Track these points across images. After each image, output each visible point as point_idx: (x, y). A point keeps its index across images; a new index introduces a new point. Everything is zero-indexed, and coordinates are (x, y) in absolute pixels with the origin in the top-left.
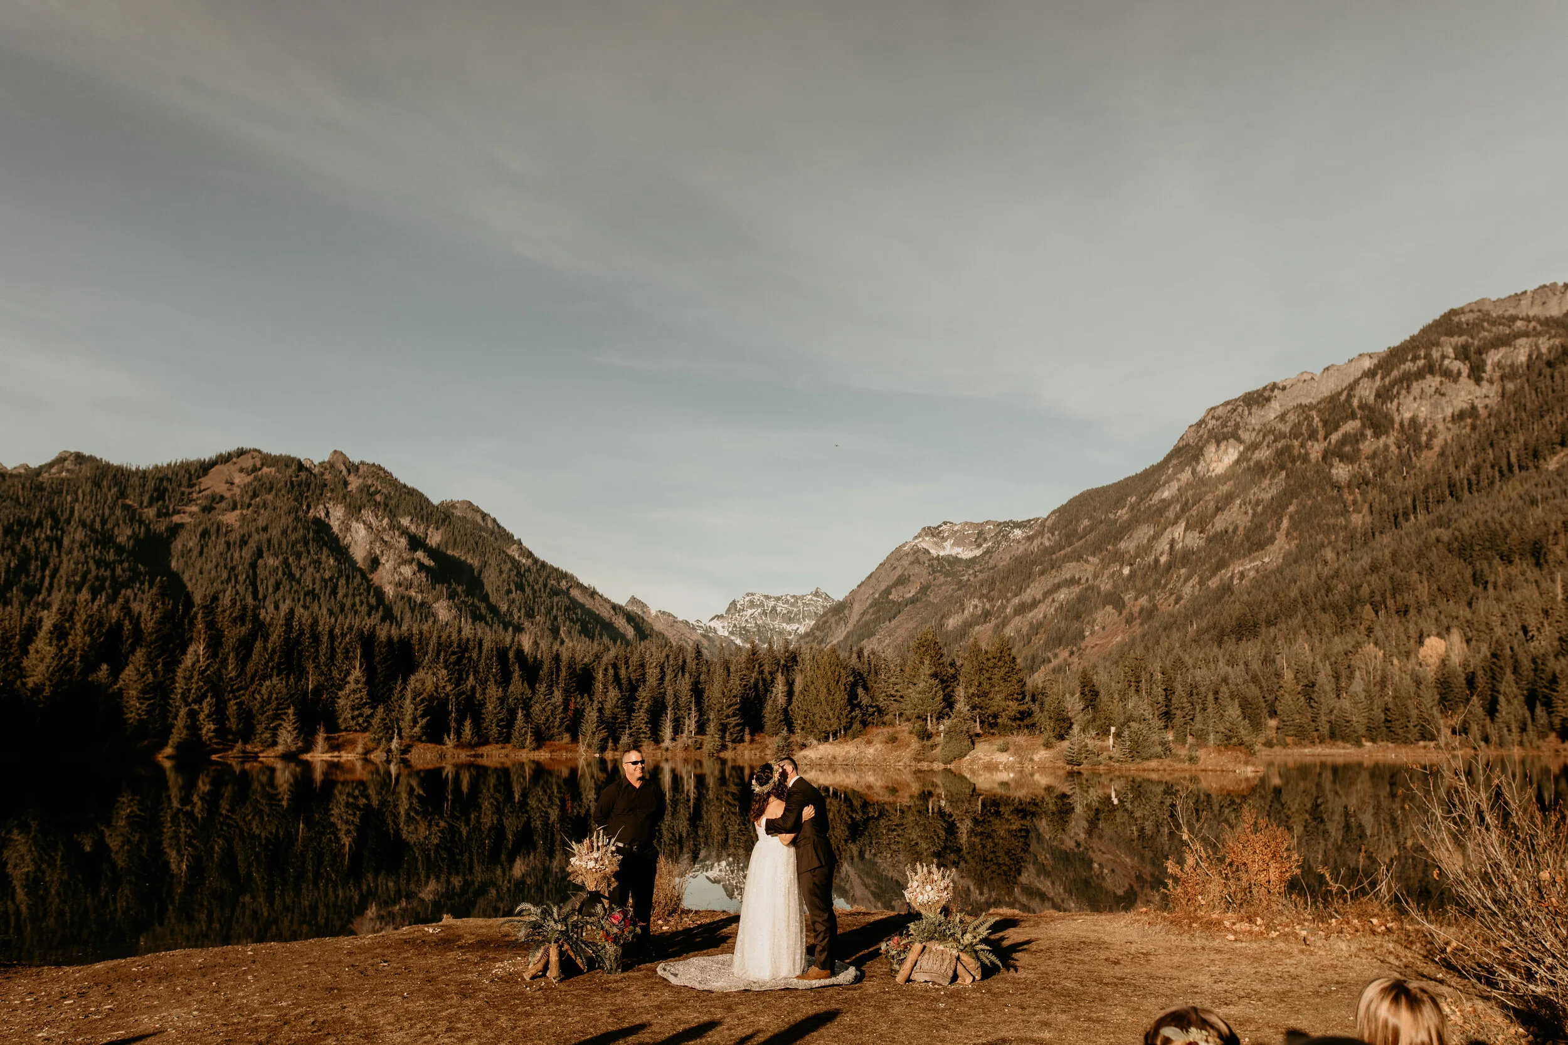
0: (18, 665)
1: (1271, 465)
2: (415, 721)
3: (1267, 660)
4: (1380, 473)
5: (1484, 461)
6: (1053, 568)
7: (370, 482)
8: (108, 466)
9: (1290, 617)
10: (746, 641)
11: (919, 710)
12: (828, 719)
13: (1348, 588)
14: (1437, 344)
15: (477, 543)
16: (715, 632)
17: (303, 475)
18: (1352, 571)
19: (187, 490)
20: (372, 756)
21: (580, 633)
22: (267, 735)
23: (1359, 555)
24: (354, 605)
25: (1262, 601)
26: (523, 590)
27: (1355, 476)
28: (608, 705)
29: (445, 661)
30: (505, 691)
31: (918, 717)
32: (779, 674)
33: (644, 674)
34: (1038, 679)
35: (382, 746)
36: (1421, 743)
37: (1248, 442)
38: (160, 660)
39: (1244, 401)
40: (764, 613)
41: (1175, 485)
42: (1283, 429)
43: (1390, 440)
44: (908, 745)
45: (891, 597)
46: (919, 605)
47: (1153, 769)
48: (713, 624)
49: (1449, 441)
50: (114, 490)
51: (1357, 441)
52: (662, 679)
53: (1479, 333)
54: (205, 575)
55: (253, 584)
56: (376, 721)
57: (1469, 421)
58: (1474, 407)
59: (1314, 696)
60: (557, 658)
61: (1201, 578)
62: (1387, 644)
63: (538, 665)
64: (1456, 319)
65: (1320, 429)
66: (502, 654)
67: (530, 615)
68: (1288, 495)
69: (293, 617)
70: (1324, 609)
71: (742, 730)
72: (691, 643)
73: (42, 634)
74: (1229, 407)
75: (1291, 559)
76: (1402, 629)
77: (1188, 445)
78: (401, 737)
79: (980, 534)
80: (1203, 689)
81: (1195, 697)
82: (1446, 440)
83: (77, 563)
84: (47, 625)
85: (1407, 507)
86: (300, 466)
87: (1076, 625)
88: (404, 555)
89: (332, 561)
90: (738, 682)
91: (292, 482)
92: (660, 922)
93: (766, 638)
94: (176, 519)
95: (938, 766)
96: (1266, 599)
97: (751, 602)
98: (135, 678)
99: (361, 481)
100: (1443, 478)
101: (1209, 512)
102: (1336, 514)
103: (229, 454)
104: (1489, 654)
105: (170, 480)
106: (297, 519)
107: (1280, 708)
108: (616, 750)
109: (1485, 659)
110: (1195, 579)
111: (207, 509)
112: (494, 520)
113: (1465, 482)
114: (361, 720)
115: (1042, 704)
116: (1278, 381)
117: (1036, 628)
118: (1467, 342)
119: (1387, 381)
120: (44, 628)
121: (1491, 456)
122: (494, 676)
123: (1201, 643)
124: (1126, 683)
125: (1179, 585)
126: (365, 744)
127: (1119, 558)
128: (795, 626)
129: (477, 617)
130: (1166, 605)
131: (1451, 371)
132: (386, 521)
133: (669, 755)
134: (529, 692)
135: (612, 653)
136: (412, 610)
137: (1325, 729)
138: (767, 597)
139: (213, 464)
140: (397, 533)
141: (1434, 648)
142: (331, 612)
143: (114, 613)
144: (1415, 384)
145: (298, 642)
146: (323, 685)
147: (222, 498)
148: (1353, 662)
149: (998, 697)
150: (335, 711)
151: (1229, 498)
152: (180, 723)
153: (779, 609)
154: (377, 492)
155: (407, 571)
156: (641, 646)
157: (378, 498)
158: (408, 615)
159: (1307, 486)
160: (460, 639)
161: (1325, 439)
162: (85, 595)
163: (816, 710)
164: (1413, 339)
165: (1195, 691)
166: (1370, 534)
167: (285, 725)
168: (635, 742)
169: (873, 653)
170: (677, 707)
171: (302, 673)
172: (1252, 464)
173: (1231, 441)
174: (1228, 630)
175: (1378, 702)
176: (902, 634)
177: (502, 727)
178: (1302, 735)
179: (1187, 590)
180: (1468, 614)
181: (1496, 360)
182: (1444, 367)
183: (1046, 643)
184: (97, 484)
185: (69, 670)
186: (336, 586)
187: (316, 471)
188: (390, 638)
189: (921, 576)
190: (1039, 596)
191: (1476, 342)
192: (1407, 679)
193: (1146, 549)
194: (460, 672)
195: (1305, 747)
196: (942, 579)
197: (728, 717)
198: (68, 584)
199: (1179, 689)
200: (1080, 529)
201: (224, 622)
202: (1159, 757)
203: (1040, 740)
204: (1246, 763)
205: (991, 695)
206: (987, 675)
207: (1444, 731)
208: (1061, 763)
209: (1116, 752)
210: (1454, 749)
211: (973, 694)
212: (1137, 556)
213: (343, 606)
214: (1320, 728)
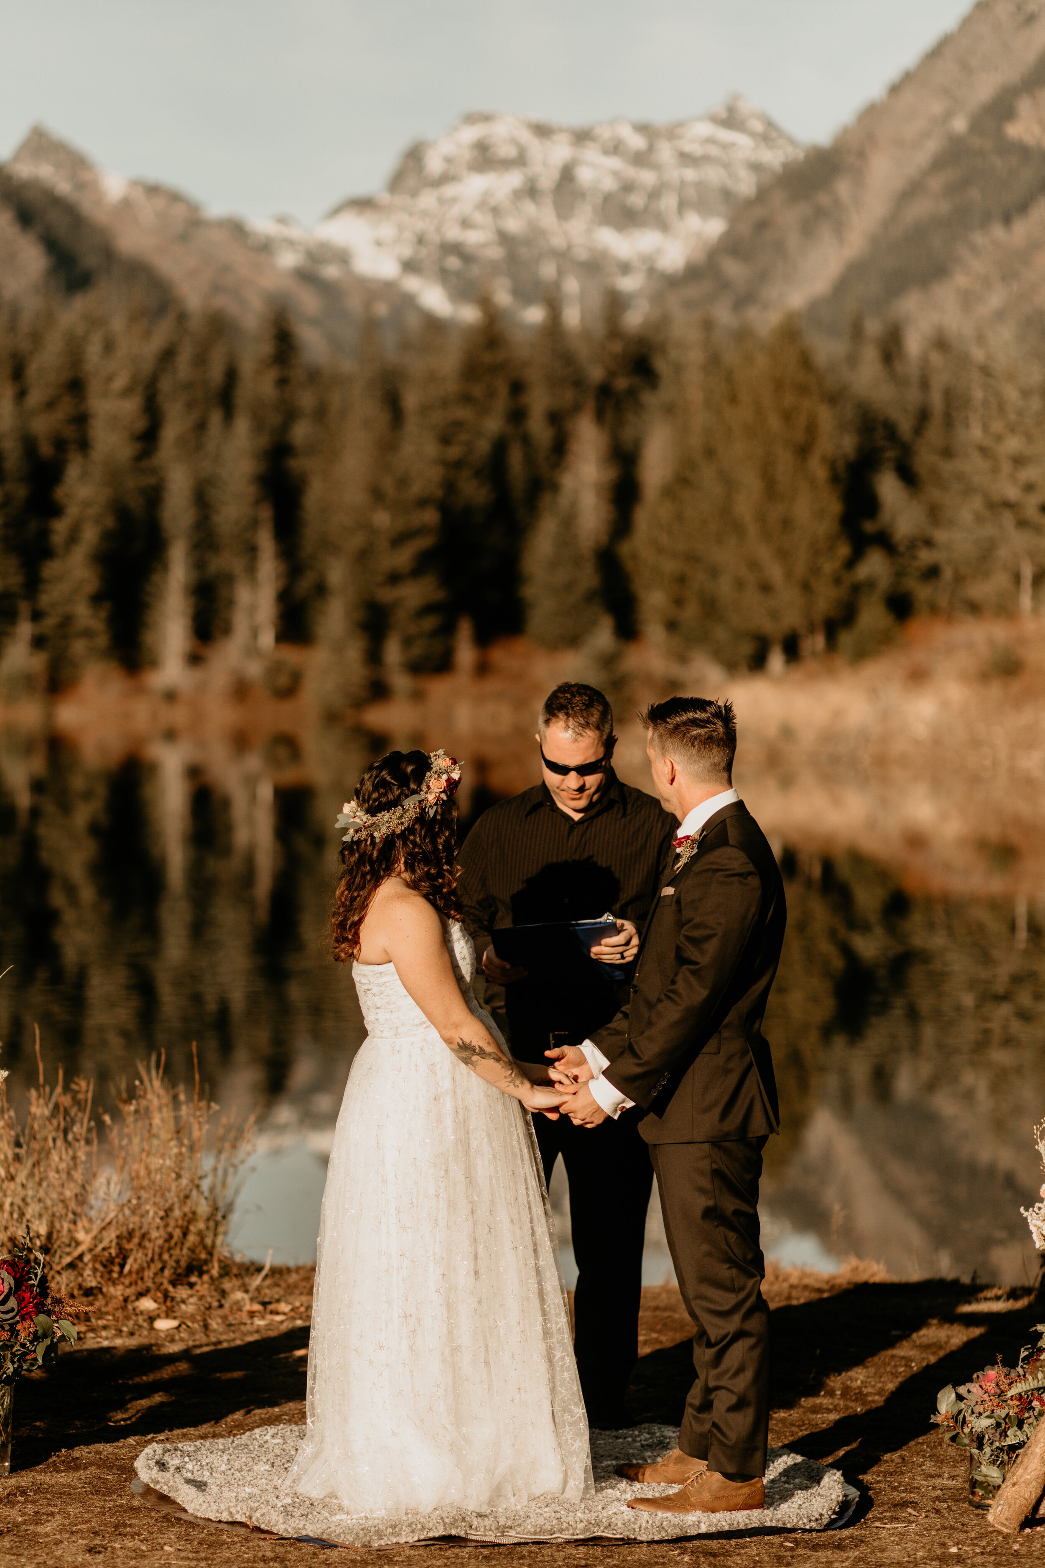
10: (460, 296)
12: (766, 588)
16: (348, 261)
32: (586, 421)
33: (81, 420)
40: (532, 190)
45: (1012, 131)
48: (339, 231)
52: (149, 436)
71: (447, 630)
90: (431, 449)
92: (147, 1304)
93: (539, 282)
97: (483, 147)
128: (645, 240)
133: (179, 716)
138: (542, 131)
153: (586, 175)
169: (941, 343)
170: (205, 538)
197: (394, 578)
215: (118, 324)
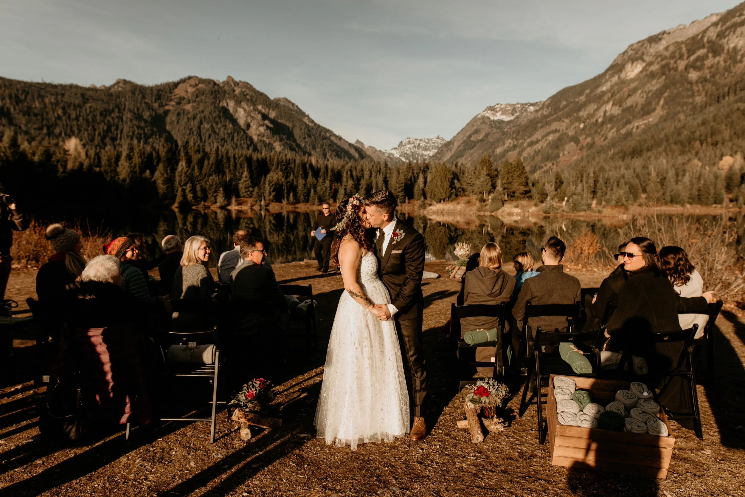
0: (115, 170)
1: (658, 73)
2: (270, 194)
3: (645, 167)
4: (713, 76)
6: (547, 124)
7: (244, 90)
8: (137, 85)
9: (659, 147)
10: (406, 159)
11: (481, 190)
12: (441, 193)
13: (689, 133)
15: (290, 117)
16: (393, 155)
17: (216, 87)
18: (692, 124)
19: (169, 95)
20: (254, 208)
21: (335, 156)
22: (213, 199)
23: (697, 117)
24: (241, 144)
25: (646, 139)
26: (311, 137)
27: (700, 77)
28: (348, 187)
29: (281, 169)
30: (306, 181)
31: (480, 193)
32: (421, 174)
33: (363, 174)
34: (536, 175)
35: (258, 204)
36: (714, 205)
37: (648, 61)
38: (169, 168)
39: (647, 41)
40: (415, 147)
41: (609, 84)
42: (667, 54)
43: (720, 59)
44: (475, 205)
45: (471, 139)
46: (484, 142)
47: (582, 216)
48: (392, 152)
50: (141, 96)
51: (704, 60)
52: (371, 176)
54: (181, 132)
55: (200, 136)
56: (254, 193)
59: (665, 184)
60: (326, 167)
61: (617, 129)
62: (704, 160)
63: (319, 170)
65: (685, 53)
66: (304, 165)
67: (314, 148)
68: (665, 87)
69: (218, 150)
70: (676, 143)
71: (405, 198)
72: (383, 160)
73: (123, 158)
74: (640, 44)
75: (663, 119)
76: (713, 152)
77: (617, 64)
78: (265, 200)
79: (514, 109)
80: (612, 181)
81: (608, 184)
83: (130, 127)
84: (124, 154)
85: (725, 93)
86: (215, 84)
87: (556, 151)
88: (260, 122)
89: (231, 125)
90: (403, 177)
91: (212, 91)
93: (415, 157)
94: (167, 108)
95: (488, 214)
96: (648, 138)
97: (409, 141)
98: (160, 176)
99: (240, 89)
101: (625, 97)
102: (688, 97)
103: (185, 79)
105: (162, 91)
106: (215, 107)
107: (648, 189)
110: (615, 130)
111: (179, 103)
112: (297, 106)
114: (249, 193)
115: (536, 187)
116: (666, 30)
117: (537, 153)
119: (723, 28)
122: (301, 175)
123: (614, 159)
124: (577, 178)
125: (606, 132)
126: (251, 203)
127: (579, 119)
128: (428, 152)
129: (292, 149)
130: (599, 141)
132: (252, 107)
134: (315, 182)
135: (350, 165)
136: (265, 146)
137: (668, 199)
138: (416, 140)
139: (179, 83)
140: (257, 113)
141: (727, 161)
142: (233, 148)
143: (148, 149)
144: (738, 29)
145: (221, 160)
146: (233, 179)
147: (184, 98)
148: (686, 168)
149: (516, 184)
150: (238, 189)
151: (635, 90)
152: (179, 194)
153: (421, 145)
154: (247, 94)
155: (262, 129)
156: (362, 162)
157: (248, 97)
158: (264, 148)
159: (675, 83)
160: (286, 159)
161: (687, 59)
162: (135, 141)
163: (436, 190)
165: (608, 182)
166: (704, 106)
167: (219, 195)
169: (462, 164)
171: (224, 174)
172: (648, 72)
173: (639, 61)
174: (628, 153)
175: (696, 186)
176: (475, 156)
177: (305, 196)
178: (657, 201)
179: (610, 135)
183: (542, 160)
184: (133, 93)
185: (136, 172)
186: (233, 136)
187: (221, 85)
188: (258, 159)
189: (485, 129)
190: (540, 138)
192: (711, 176)
193: (592, 115)
194: (287, 173)
195: (658, 207)
196: (495, 130)
197: (399, 192)
198: (128, 136)
199: (601, 180)
200: (561, 106)
201: (191, 152)
202: (585, 210)
203: (533, 203)
204: (624, 213)
205: (513, 183)
206: (511, 175)
207: (726, 200)
208: (541, 213)
209: (565, 208)
210: (730, 208)
211: (505, 183)
212: (587, 119)
213: (236, 145)
214: (666, 199)
215: (367, 163)
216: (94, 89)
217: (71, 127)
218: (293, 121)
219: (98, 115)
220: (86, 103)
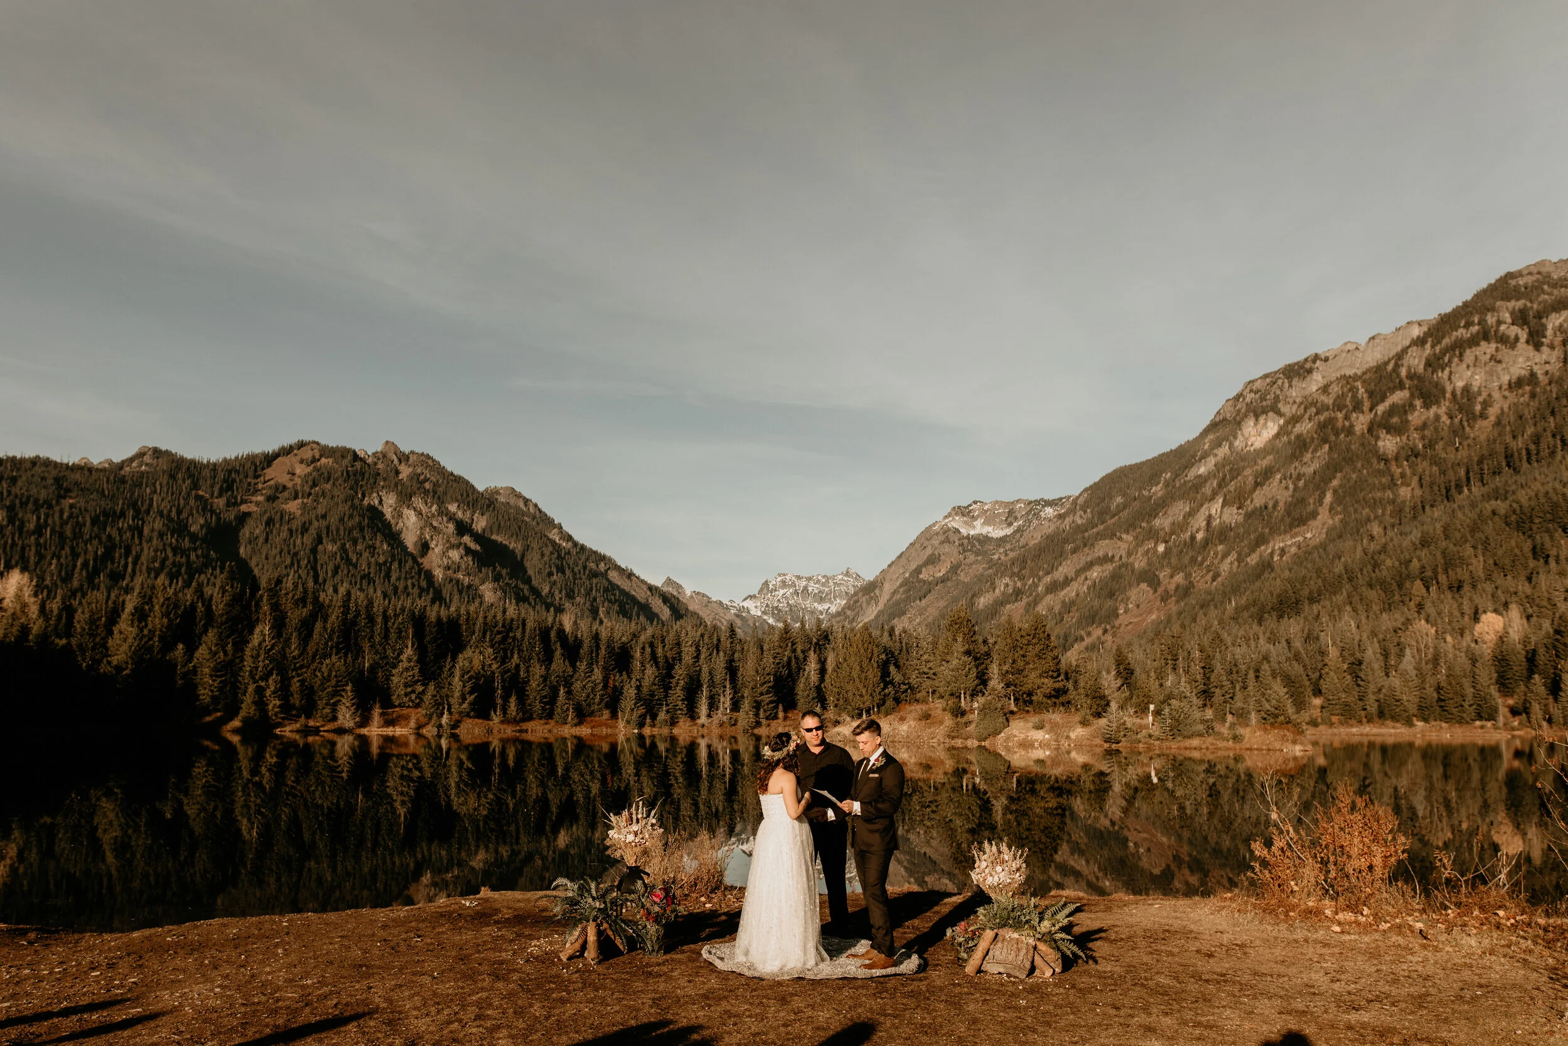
0: (104, 646)
1: (1313, 439)
2: (463, 698)
3: (1309, 638)
4: (1430, 445)
5: (1545, 430)
6: (1085, 545)
7: (419, 471)
8: (182, 460)
9: (1335, 593)
10: (778, 621)
11: (953, 687)
12: (861, 696)
13: (1397, 563)
14: (1492, 309)
15: (520, 528)
16: (748, 612)
17: (358, 465)
18: (1400, 546)
19: (253, 481)
20: (424, 731)
21: (618, 613)
22: (327, 710)
23: (1407, 529)
24: (406, 587)
25: (1304, 577)
26: (563, 572)
27: (1403, 448)
28: (646, 683)
29: (491, 641)
30: (548, 669)
31: (952, 695)
32: (812, 653)
33: (680, 653)
34: (1071, 657)
35: (433, 722)
36: (1478, 723)
37: (1288, 415)
38: (230, 640)
39: (1283, 373)
40: (796, 593)
41: (1211, 462)
42: (1326, 401)
43: (1441, 410)
44: (941, 723)
45: (921, 576)
46: (949, 584)
47: (1196, 747)
48: (746, 604)
49: (1506, 410)
50: (188, 482)
51: (1406, 412)
52: (697, 657)
53: (1538, 296)
54: (271, 559)
55: (314, 569)
56: (427, 698)
57: (1528, 388)
58: (1533, 375)
59: (1362, 674)
60: (596, 637)
61: (1239, 554)
62: (1439, 621)
63: (578, 643)
64: (1513, 282)
65: (1365, 400)
66: (544, 634)
67: (570, 596)
68: (1331, 469)
69: (349, 600)
70: (1370, 586)
71: (776, 707)
72: (725, 623)
73: (125, 616)
74: (1268, 380)
75: (1336, 535)
76: (1455, 605)
77: (1225, 419)
78: (450, 713)
79: (1011, 512)
80: (1243, 667)
81: (1235, 676)
82: (1502, 409)
83: (156, 551)
84: (129, 607)
85: (1459, 479)
86: (356, 457)
87: (1109, 603)
88: (452, 540)
89: (385, 547)
90: (771, 660)
91: (348, 472)
92: (703, 899)
93: (798, 617)
94: (244, 508)
95: (973, 743)
96: (1309, 575)
97: (783, 582)
98: (208, 657)
99: (411, 470)
100: (1499, 448)
101: (1248, 488)
102: (1384, 488)
103: (291, 446)
104: (1551, 631)
105: (237, 472)
106: (353, 506)
107: (1324, 686)
108: (653, 726)
109: (1548, 636)
110: (1233, 556)
111: (271, 499)
112: (536, 505)
113: (1524, 452)
114: (413, 696)
115: (1076, 682)
116: (1319, 352)
117: (1068, 606)
118: (1525, 305)
119: (1438, 349)
120: (127, 610)
121: (1552, 425)
122: (538, 655)
123: (1240, 620)
124: (1163, 662)
125: (1216, 562)
126: (418, 719)
127: (1153, 535)
128: (826, 606)
129: (521, 599)
130: (1202, 582)
131: (1508, 337)
132: (435, 507)
133: (705, 731)
134: (570, 670)
135: (649, 631)
136: (460, 592)
137: (1373, 708)
138: (799, 578)
139: (276, 456)
140: (445, 519)
141: (1491, 624)
142: (385, 595)
143: (189, 595)
144: (1468, 351)
145: (354, 623)
146: (378, 663)
147: (285, 488)
148: (1402, 639)
149: (1033, 675)
150: (389, 688)
151: (1266, 475)
152: (248, 699)
153: (810, 589)
154: (426, 480)
155: (455, 555)
156: (677, 626)
157: (427, 485)
158: (456, 597)
159: (1351, 459)
160: (504, 620)
161: (1371, 410)
162: (162, 580)
163: (850, 687)
164: (1466, 304)
165: (1234, 670)
166: (1419, 508)
167: (344, 701)
168: (672, 718)
169: (905, 631)
170: (712, 684)
171: (359, 652)
172: (1293, 437)
173: (1271, 414)
174: (1268, 607)
175: (1430, 681)
176: (933, 612)
177: (545, 703)
178: (1348, 714)
179: (1225, 567)
180: (1528, 589)
181: (1557, 323)
182: (1500, 334)
183: (1079, 622)
184: (172, 477)
185: (149, 649)
186: (390, 569)
187: (370, 461)
188: (439, 619)
189: (951, 556)
190: (1072, 574)
191: (1535, 306)
192: (1463, 659)
193: (1181, 526)
194: (505, 650)
195: (1352, 726)
196: (972, 558)
197: (762, 694)
198: (149, 570)
199: (1218, 667)
200: (1113, 507)
201: (287, 604)
202: (1201, 735)
203: (1077, 718)
204: (1294, 742)
205: (1026, 673)
206: (1021, 652)
207: (1503, 711)
208: (1098, 741)
209: (1156, 731)
210: (1513, 729)
211: (1007, 672)
212: (1172, 533)
213: (396, 589)
214: (1368, 707)
215: (689, 628)
216: (85, 469)
217: (23, 549)
218: (526, 538)
219: (88, 524)
220: (64, 498)
